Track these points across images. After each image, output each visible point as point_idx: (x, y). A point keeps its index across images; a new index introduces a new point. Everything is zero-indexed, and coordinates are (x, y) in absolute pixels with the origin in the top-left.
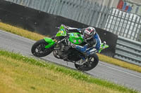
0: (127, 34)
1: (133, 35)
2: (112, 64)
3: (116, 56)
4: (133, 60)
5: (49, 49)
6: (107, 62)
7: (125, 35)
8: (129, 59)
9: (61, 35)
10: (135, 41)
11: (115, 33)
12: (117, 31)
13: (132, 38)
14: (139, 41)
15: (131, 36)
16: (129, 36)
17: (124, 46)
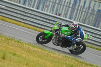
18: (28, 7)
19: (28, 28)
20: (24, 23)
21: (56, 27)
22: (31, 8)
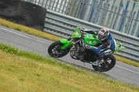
0: (56, 8)
1: (62, 9)
2: (41, 37)
3: (45, 30)
4: (62, 33)
5: (64, 50)
6: (36, 35)
7: (54, 9)
8: (58, 32)
9: (76, 36)
10: (63, 15)
11: (44, 7)
12: (46, 5)
13: (61, 11)
14: (67, 14)
15: (60, 9)
16: (57, 10)
17: (53, 20)
18: (126, 35)
19: (125, 62)
20: (120, 56)
21: (77, 35)
22: (129, 36)
